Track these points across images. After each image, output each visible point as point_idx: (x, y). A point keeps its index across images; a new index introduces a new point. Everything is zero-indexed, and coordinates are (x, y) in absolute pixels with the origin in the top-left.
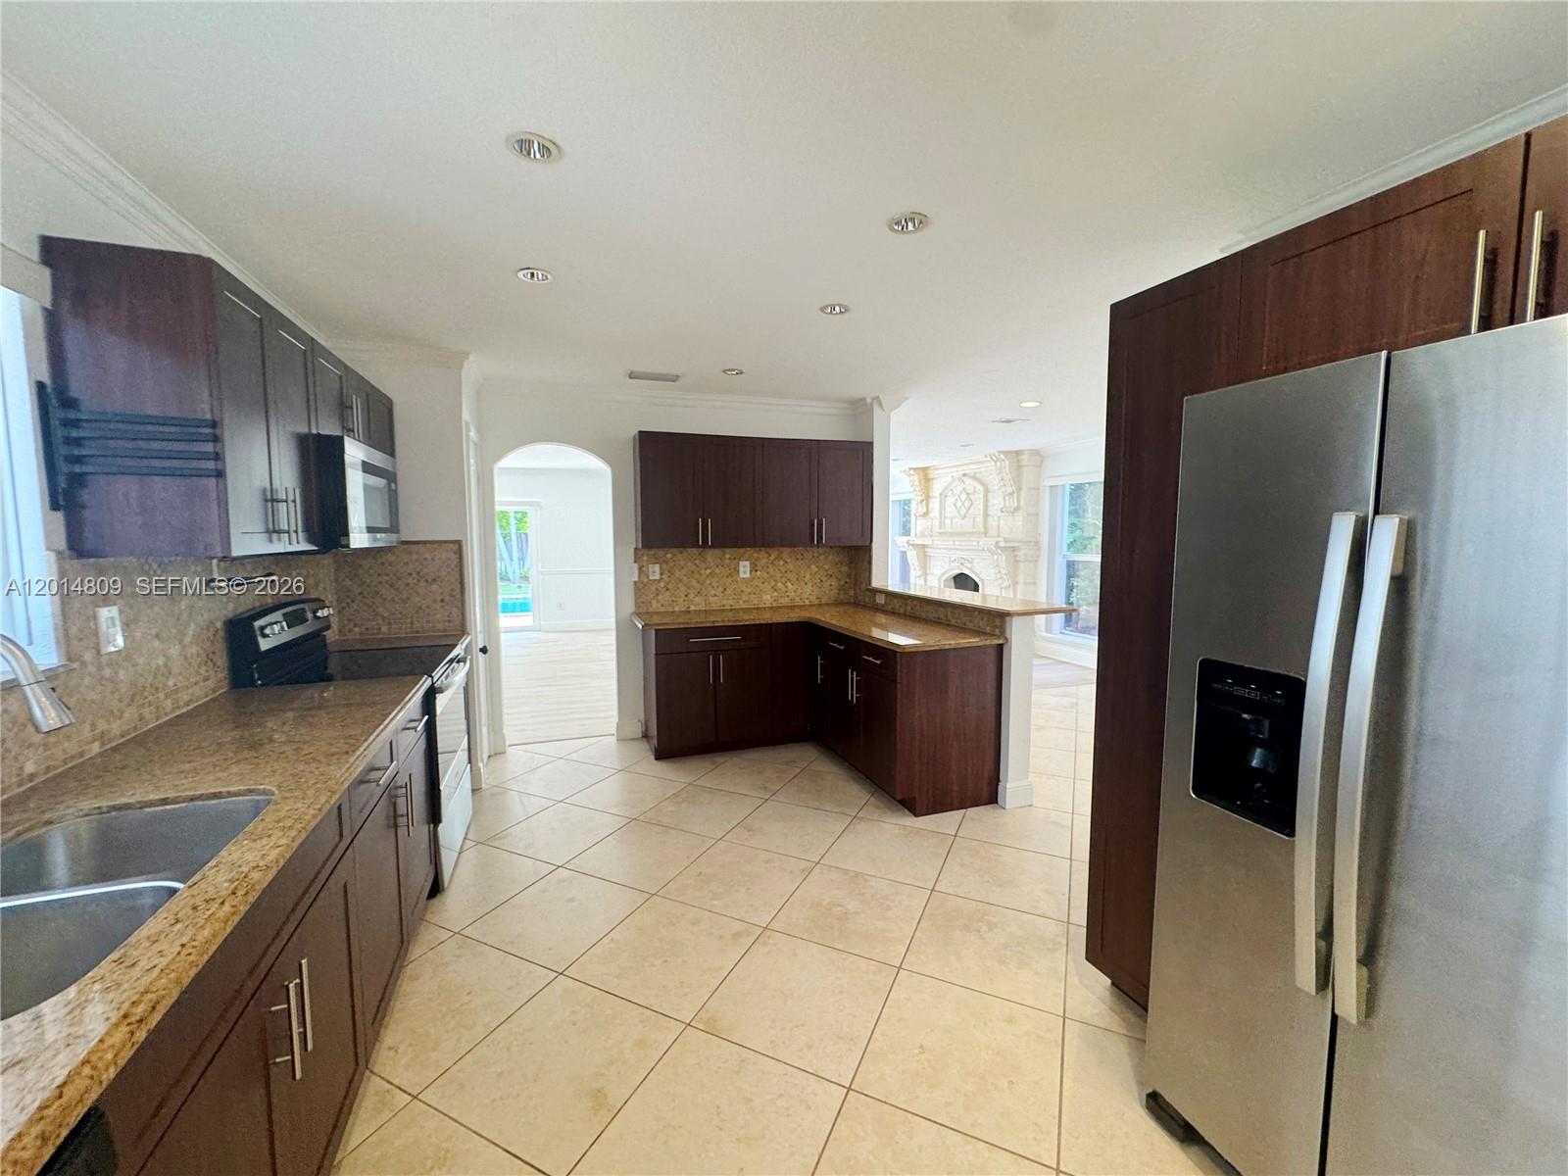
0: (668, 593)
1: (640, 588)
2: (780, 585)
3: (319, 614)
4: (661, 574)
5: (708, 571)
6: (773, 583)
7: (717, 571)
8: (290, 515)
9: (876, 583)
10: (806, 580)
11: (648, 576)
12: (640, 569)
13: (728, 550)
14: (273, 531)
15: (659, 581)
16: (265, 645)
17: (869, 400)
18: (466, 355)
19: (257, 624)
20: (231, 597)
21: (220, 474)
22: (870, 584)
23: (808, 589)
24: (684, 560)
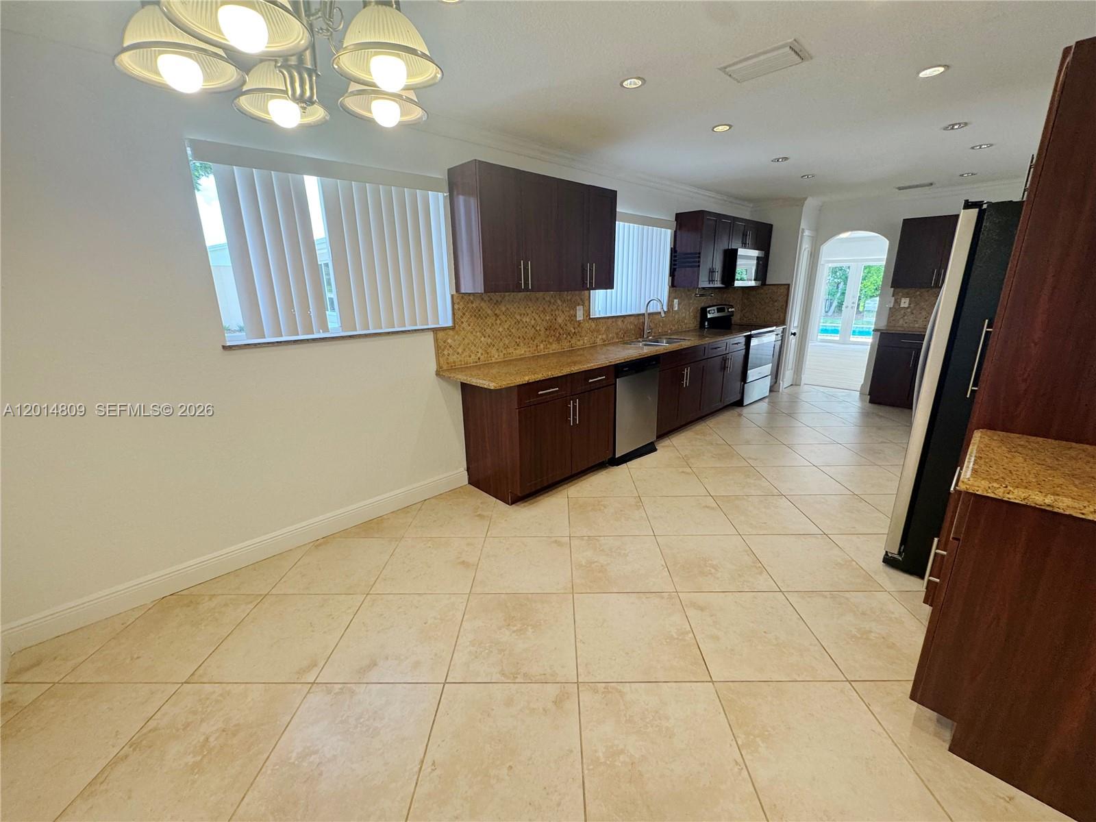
1: (893, 311)
3: (730, 310)
4: (910, 304)
8: (718, 276)
11: (900, 305)
12: (896, 300)
14: (711, 280)
15: (908, 308)
16: (709, 316)
19: (708, 309)
20: (703, 302)
21: (699, 266)
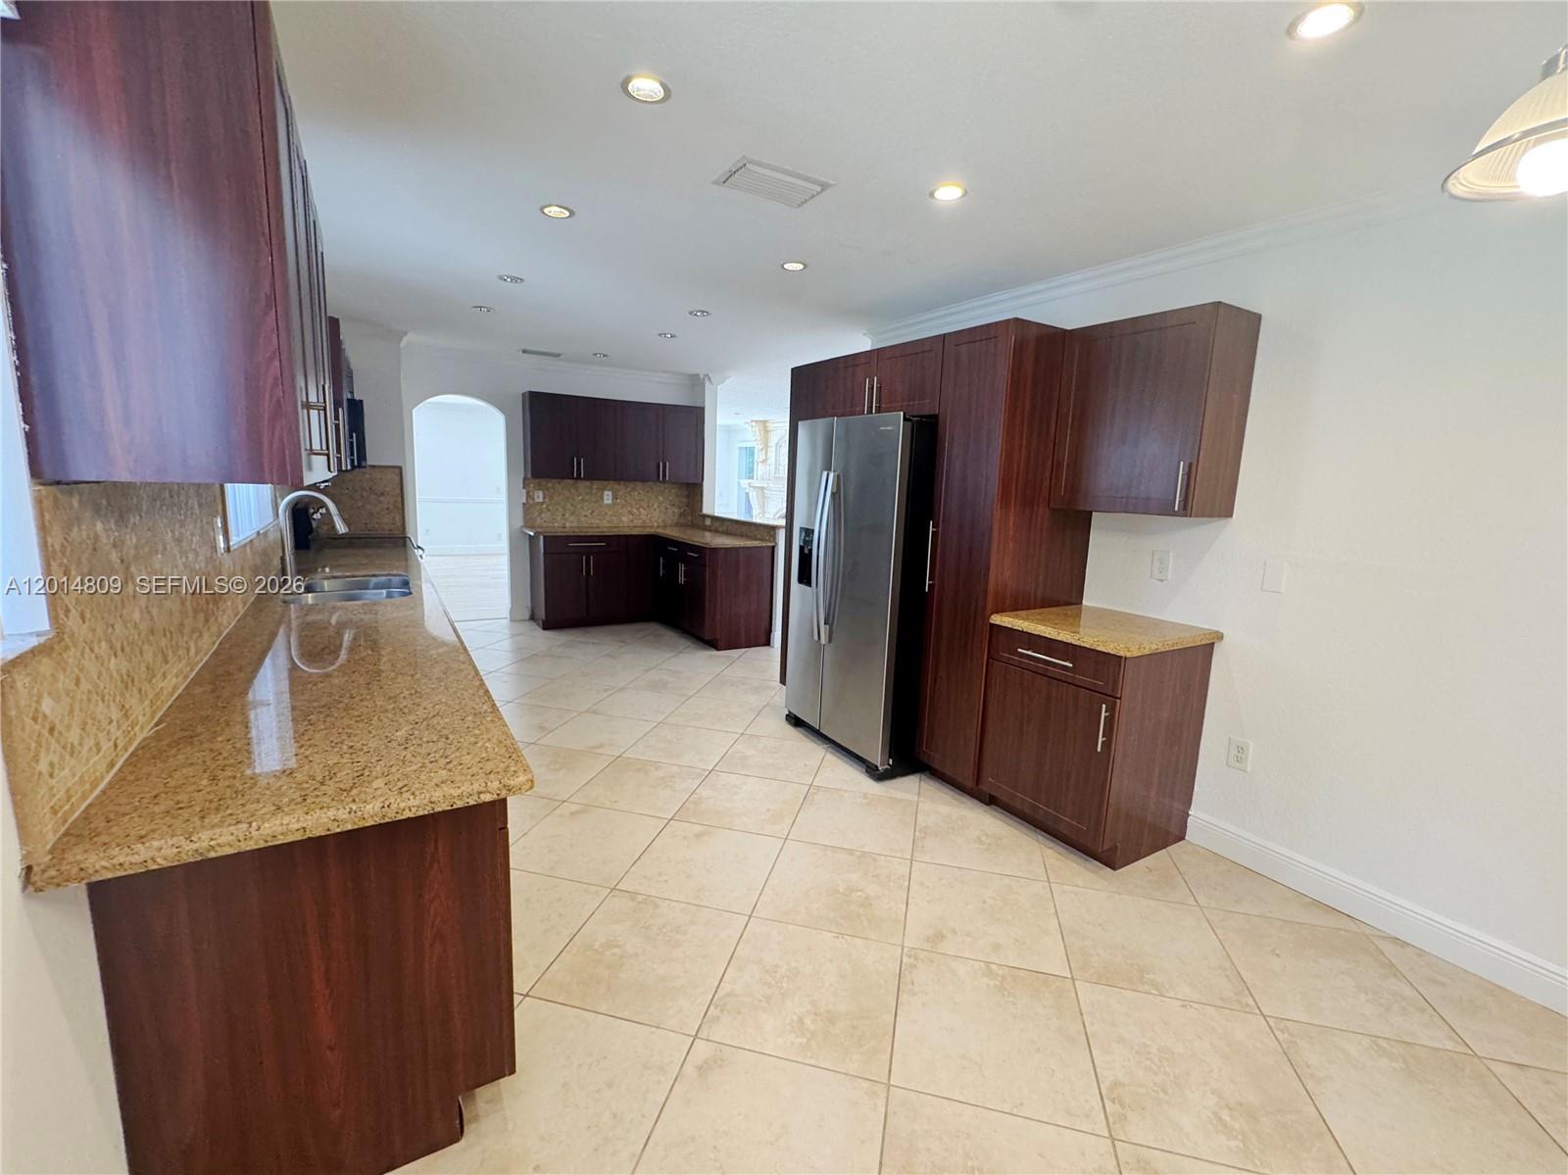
0: (549, 513)
1: (527, 508)
2: (635, 510)
4: (544, 498)
5: (580, 498)
6: (629, 509)
7: (587, 497)
9: (705, 511)
10: (655, 506)
11: (533, 499)
12: (528, 493)
13: (595, 482)
15: (542, 503)
17: (702, 376)
18: (406, 333)
22: (701, 511)
23: (656, 514)
24: (562, 487)
